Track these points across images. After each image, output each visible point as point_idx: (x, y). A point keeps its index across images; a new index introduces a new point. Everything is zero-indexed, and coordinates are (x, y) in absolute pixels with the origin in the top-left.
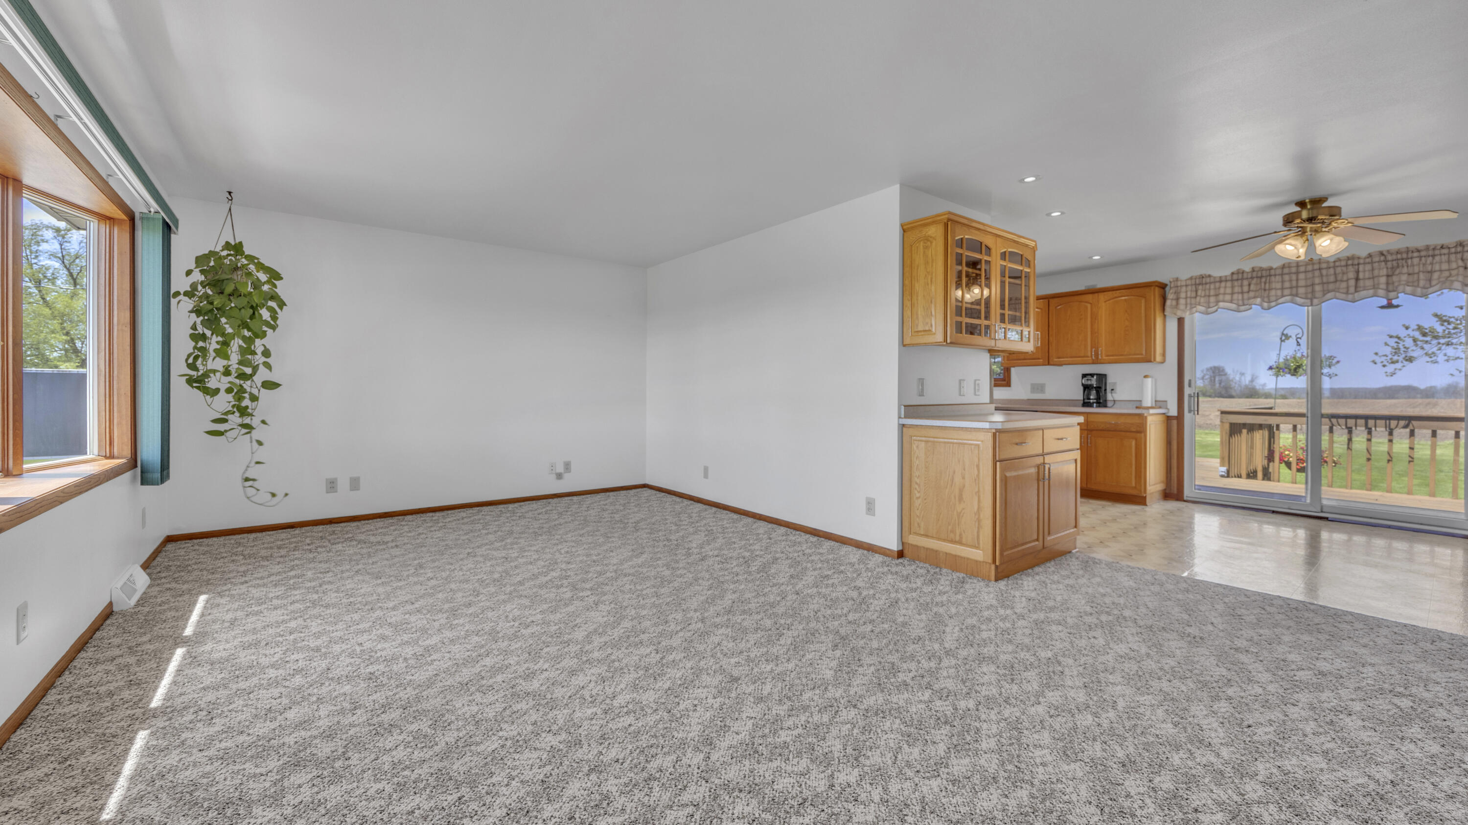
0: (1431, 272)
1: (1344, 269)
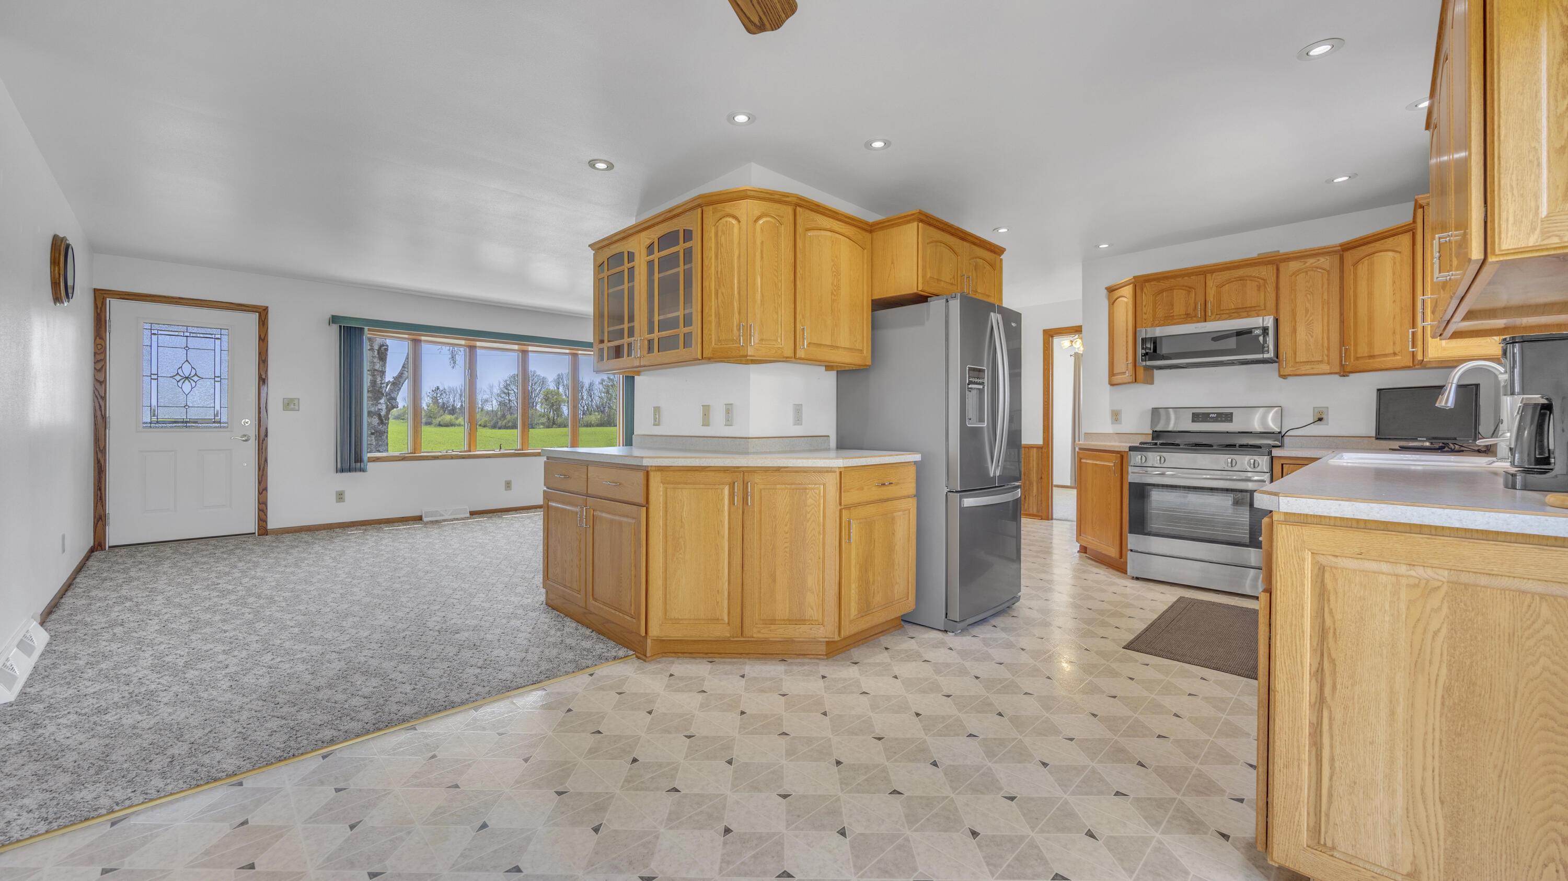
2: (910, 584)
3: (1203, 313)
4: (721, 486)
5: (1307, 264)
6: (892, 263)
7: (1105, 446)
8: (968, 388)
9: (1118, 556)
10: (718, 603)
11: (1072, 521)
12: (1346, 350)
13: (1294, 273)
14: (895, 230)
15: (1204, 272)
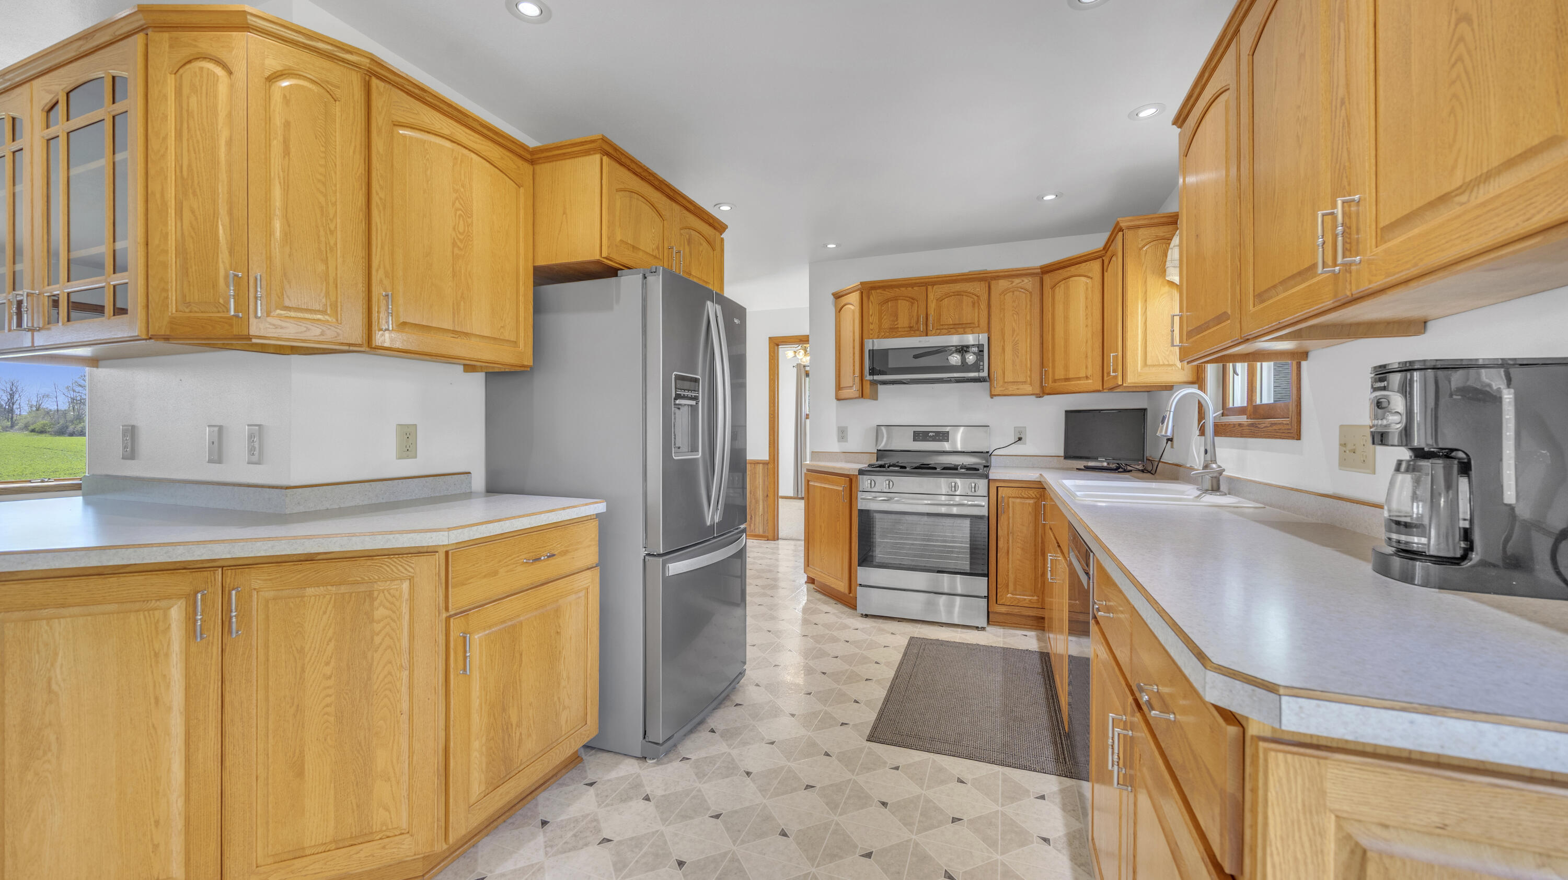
2: (589, 701)
3: (925, 327)
4: (164, 603)
5: (1014, 284)
6: (564, 213)
7: (834, 468)
8: (675, 404)
9: (847, 591)
10: (156, 846)
11: (799, 540)
12: (1046, 371)
13: (1003, 292)
14: (568, 164)
15: (926, 283)
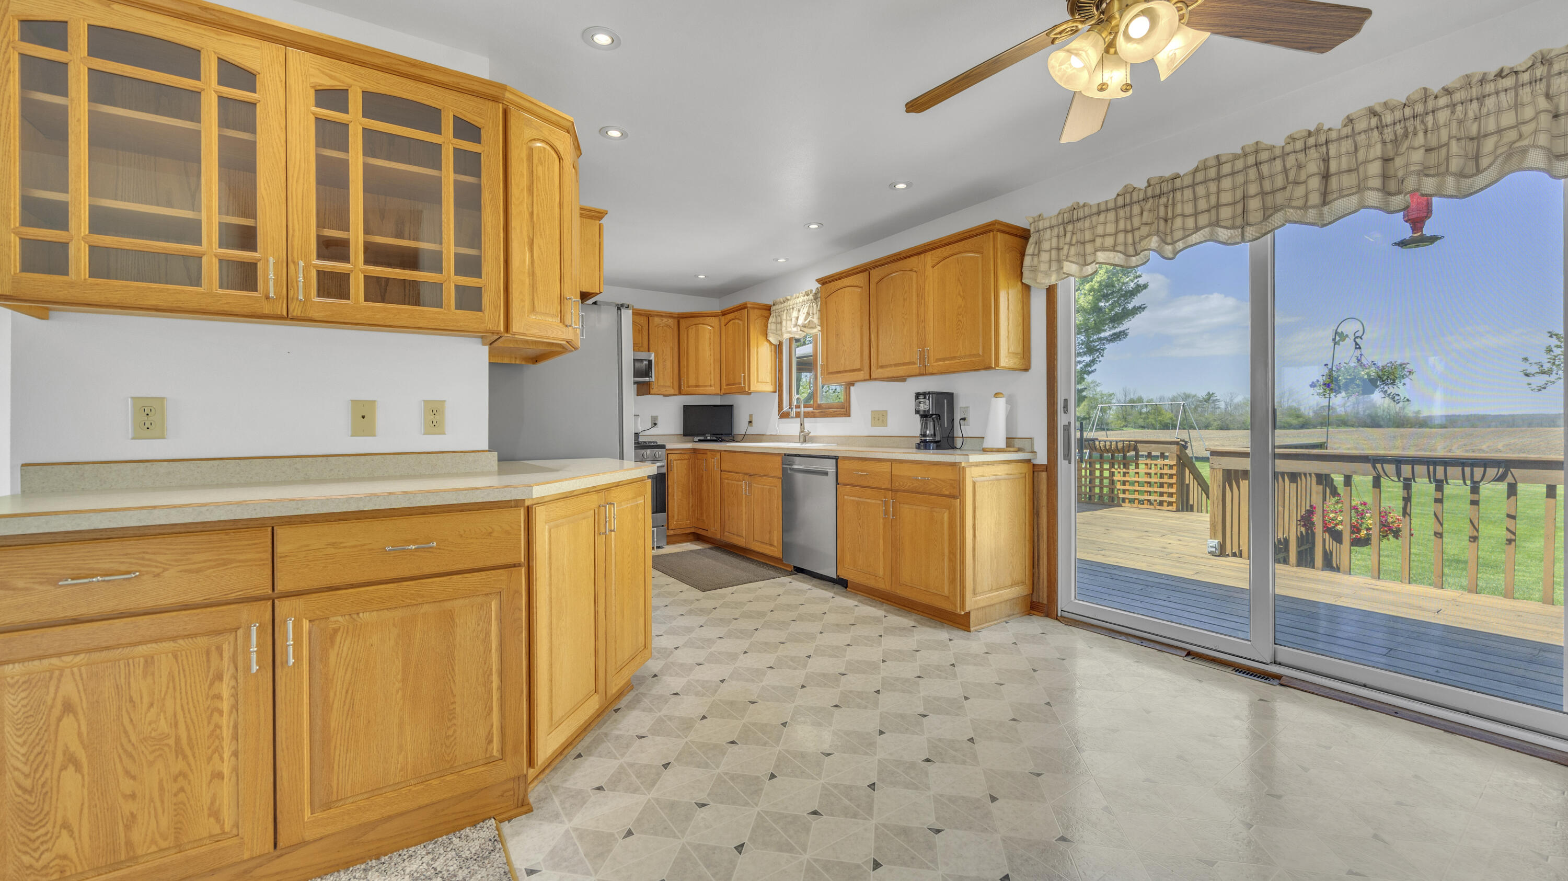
0: (1478, 138)
1: (1301, 156)
5: (663, 321)
12: (682, 380)
13: (657, 326)
